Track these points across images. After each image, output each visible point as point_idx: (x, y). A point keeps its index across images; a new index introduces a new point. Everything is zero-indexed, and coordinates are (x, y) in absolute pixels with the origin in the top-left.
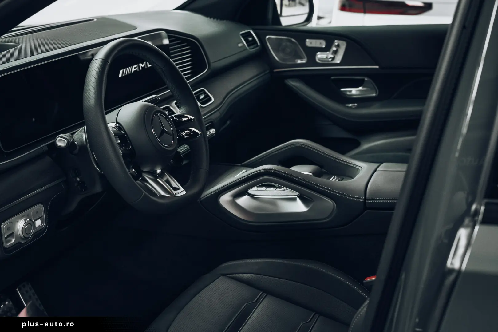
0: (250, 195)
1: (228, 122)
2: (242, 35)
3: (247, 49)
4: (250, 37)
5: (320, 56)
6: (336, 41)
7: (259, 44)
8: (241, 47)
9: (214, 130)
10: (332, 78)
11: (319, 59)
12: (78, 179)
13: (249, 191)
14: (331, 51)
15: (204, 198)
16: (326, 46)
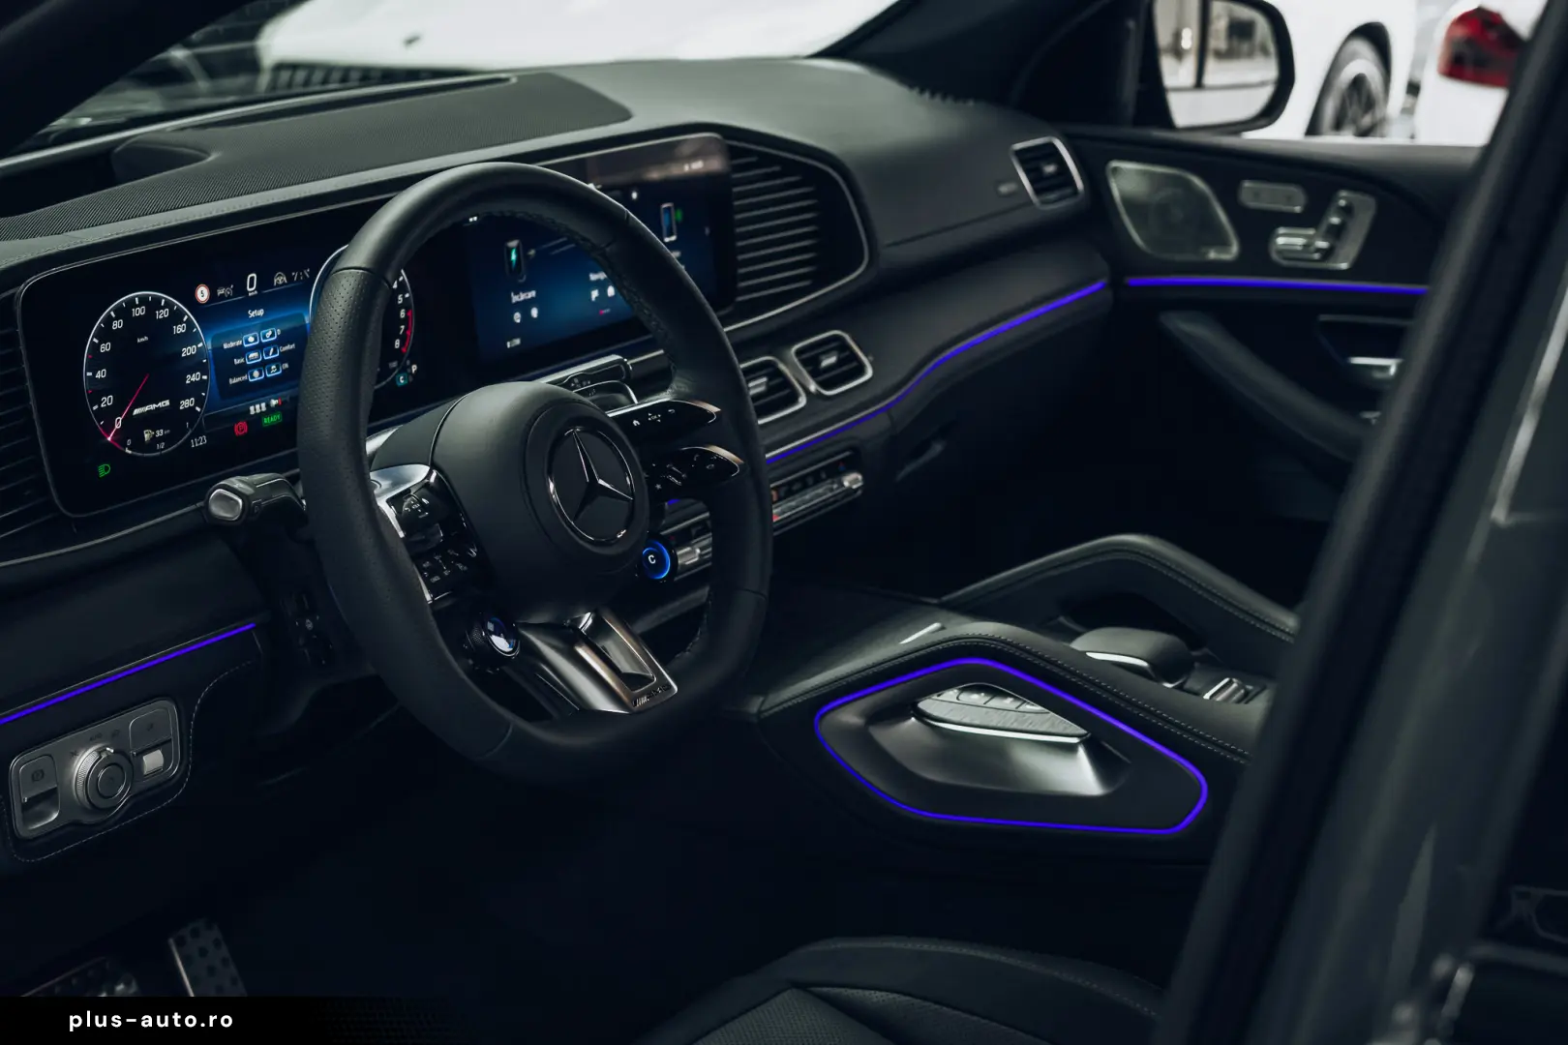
0: (922, 716)
1: (937, 448)
2: (1019, 153)
3: (1030, 202)
4: (1049, 163)
5: (1287, 240)
6: (1343, 193)
7: (1080, 184)
8: (1010, 195)
9: (860, 477)
10: (1324, 318)
11: (1280, 252)
12: (309, 625)
13: (927, 705)
14: (1323, 227)
15: (771, 712)
16: (1307, 209)
